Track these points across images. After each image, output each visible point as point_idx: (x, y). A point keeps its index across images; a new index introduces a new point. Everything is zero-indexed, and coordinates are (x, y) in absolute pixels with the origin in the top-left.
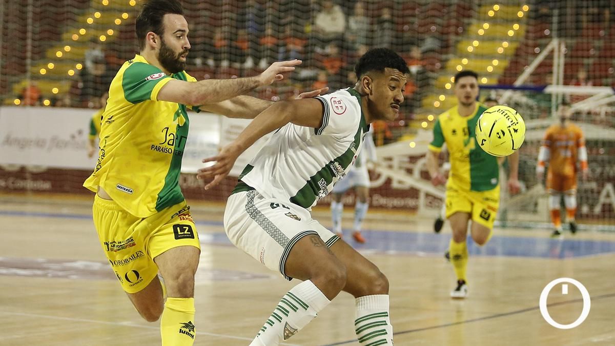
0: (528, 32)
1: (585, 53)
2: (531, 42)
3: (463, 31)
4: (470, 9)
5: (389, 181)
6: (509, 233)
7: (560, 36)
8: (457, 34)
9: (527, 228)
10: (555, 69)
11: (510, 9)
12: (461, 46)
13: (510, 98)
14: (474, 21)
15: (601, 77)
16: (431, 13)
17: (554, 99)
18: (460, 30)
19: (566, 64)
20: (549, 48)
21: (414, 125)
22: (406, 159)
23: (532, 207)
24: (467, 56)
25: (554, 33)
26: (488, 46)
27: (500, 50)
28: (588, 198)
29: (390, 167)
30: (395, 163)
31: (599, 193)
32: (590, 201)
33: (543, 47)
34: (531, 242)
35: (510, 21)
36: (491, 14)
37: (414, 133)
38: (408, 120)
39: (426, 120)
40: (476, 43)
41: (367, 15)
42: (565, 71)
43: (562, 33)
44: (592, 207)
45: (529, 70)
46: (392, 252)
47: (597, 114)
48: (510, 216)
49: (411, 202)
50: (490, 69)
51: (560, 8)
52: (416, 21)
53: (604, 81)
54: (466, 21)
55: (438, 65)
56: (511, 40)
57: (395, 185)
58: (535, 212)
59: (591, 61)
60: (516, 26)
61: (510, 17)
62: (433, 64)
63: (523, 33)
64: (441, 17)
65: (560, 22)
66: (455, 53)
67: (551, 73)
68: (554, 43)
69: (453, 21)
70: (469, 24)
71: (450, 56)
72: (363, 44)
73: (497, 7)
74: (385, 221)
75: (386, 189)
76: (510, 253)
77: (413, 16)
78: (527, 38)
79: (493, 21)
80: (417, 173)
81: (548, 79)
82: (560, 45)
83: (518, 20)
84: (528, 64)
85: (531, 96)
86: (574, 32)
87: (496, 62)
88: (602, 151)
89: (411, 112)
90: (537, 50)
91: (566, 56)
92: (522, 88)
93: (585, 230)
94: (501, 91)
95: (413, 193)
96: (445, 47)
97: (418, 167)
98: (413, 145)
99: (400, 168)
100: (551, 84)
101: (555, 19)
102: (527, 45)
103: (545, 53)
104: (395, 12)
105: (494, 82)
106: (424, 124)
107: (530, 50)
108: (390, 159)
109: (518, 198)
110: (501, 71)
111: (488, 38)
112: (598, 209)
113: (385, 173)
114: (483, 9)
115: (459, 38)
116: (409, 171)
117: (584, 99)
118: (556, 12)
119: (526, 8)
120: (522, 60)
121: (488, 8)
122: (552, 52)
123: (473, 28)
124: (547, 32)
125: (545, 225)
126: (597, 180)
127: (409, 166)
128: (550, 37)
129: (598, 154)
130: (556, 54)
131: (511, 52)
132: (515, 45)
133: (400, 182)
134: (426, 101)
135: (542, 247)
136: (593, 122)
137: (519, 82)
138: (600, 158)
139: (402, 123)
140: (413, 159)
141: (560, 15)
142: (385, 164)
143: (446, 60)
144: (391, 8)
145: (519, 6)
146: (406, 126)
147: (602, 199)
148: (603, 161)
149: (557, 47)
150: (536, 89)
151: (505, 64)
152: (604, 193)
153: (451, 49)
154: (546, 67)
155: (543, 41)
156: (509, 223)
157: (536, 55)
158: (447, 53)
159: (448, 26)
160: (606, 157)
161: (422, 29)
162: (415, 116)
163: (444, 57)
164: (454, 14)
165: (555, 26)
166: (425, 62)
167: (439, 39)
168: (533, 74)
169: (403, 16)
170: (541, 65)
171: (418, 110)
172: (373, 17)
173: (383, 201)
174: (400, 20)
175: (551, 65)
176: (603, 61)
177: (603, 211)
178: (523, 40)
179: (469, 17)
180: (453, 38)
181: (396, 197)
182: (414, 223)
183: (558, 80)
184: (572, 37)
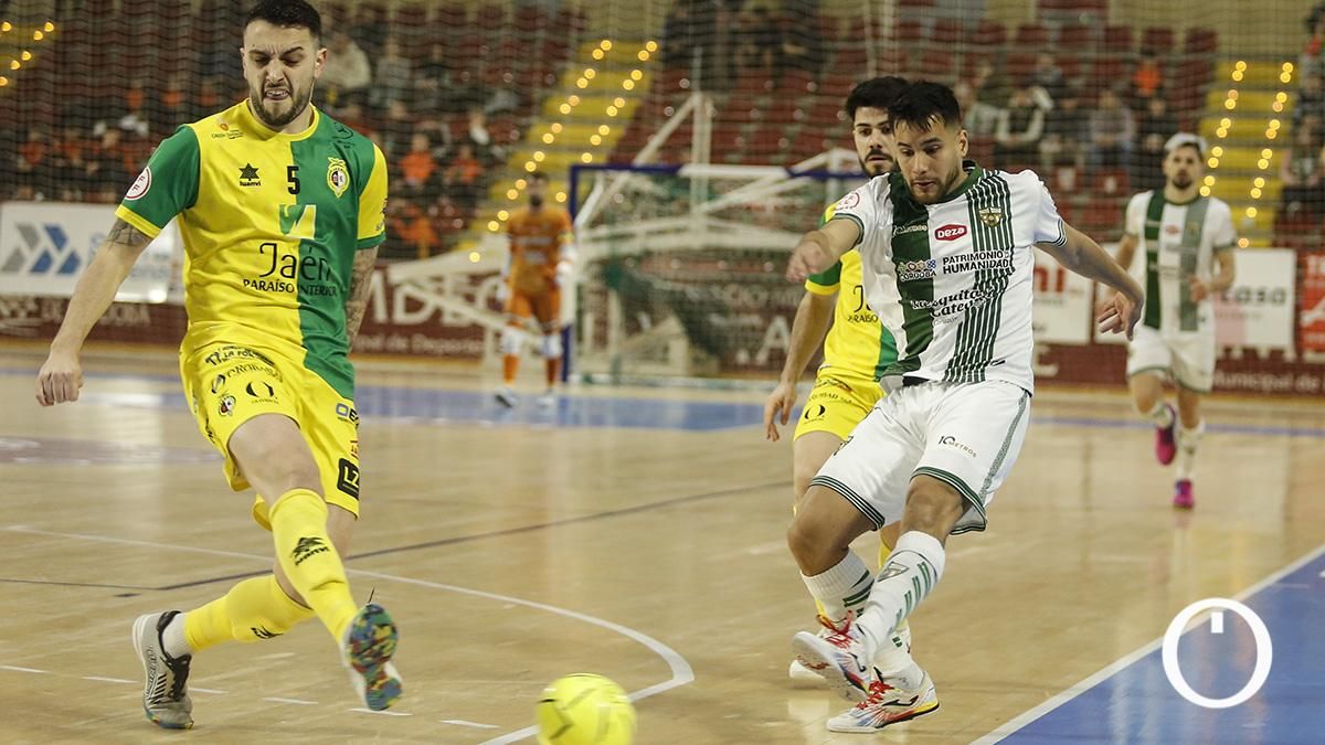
0: (655, 82)
1: (742, 116)
2: (659, 98)
3: (553, 81)
4: (565, 46)
5: (438, 313)
6: (625, 393)
7: (704, 88)
8: (545, 85)
9: (652, 385)
10: (696, 140)
11: (628, 48)
12: (551, 104)
13: (627, 185)
14: (571, 66)
15: (768, 153)
16: (502, 53)
17: (694, 186)
18: (549, 79)
19: (714, 133)
20: (687, 107)
21: (476, 226)
22: (465, 280)
23: (659, 355)
24: (560, 119)
25: (696, 84)
26: (593, 105)
27: (612, 112)
28: (746, 340)
29: (440, 292)
30: (448, 285)
31: (764, 330)
32: (751, 344)
33: (677, 106)
34: (659, 406)
35: (626, 66)
36: (597, 54)
37: (477, 239)
38: (468, 219)
39: (496, 219)
40: (574, 99)
41: (402, 55)
42: (713, 142)
43: (707, 84)
44: (753, 353)
45: (656, 141)
46: (441, 421)
47: (762, 209)
48: (627, 367)
49: (471, 346)
50: (595, 140)
51: (704, 45)
52: (481, 65)
53: (774, 158)
54: (558, 65)
55: (514, 134)
56: (628, 95)
57: (447, 320)
58: (665, 361)
59: (752, 128)
60: (637, 74)
61: (627, 59)
62: (508, 132)
63: (647, 84)
64: (519, 59)
65: (705, 67)
66: (541, 114)
67: (689, 145)
68: (696, 100)
69: (538, 66)
70: (564, 70)
71: (534, 120)
72: (397, 100)
73: (606, 45)
74: (433, 375)
75: (435, 327)
76: (626, 422)
77: (477, 57)
78: (653, 91)
79: (601, 66)
80: (481, 302)
81: (685, 155)
82: (704, 101)
83: (639, 65)
84: (654, 133)
85: (658, 181)
86: (725, 82)
87: (604, 130)
88: (769, 266)
89: (473, 206)
90: (668, 110)
91: (714, 120)
92: (646, 170)
93: (743, 389)
94: (612, 174)
95: (476, 332)
96: (527, 106)
97: (482, 292)
98: (475, 257)
99: (456, 293)
100: (690, 162)
101: (697, 63)
102: (653, 103)
103: (681, 115)
104: (451, 51)
105: (602, 160)
106: (493, 226)
107: (658, 110)
108: (439, 279)
109: (638, 339)
110: (613, 143)
111: (595, 93)
112: (762, 357)
113: (432, 301)
114: (585, 47)
115: (548, 91)
116: (470, 299)
117: (742, 185)
118: (698, 51)
119: (652, 46)
120: (645, 127)
121: (593, 45)
122: (692, 113)
123: (569, 77)
124: (684, 83)
125: (681, 380)
126: (760, 311)
127: (469, 289)
128: (688, 91)
129: (762, 271)
130: (697, 118)
131: (629, 114)
132: (635, 103)
133: (456, 315)
134: (495, 190)
135: (677, 414)
136: (756, 222)
137: (642, 159)
138: (765, 277)
139: (458, 223)
140: (476, 279)
141: (705, 56)
142: (432, 286)
143: (528, 127)
144: (442, 43)
145: (640, 41)
146: (465, 227)
147: (769, 341)
148: (770, 281)
149: (700, 106)
150: (667, 171)
151: (620, 132)
152: (771, 331)
153: (535, 109)
154: (682, 138)
155: (677, 97)
156: (625, 378)
157: (666, 119)
158: (528, 115)
159: (531, 72)
160: (775, 276)
161: (489, 78)
162: (479, 213)
163: (523, 121)
164: (538, 54)
165: (697, 73)
166: (493, 130)
167: (516, 92)
168: (662, 148)
169: (461, 58)
170: (675, 134)
171: (482, 204)
172: (413, 58)
173: (429, 344)
174: (456, 63)
175: (690, 134)
176: (771, 127)
177: (770, 359)
178: (645, 93)
179: (564, 59)
180: (537, 93)
181: (449, 339)
182: (476, 378)
183: (701, 156)
184: (724, 90)
